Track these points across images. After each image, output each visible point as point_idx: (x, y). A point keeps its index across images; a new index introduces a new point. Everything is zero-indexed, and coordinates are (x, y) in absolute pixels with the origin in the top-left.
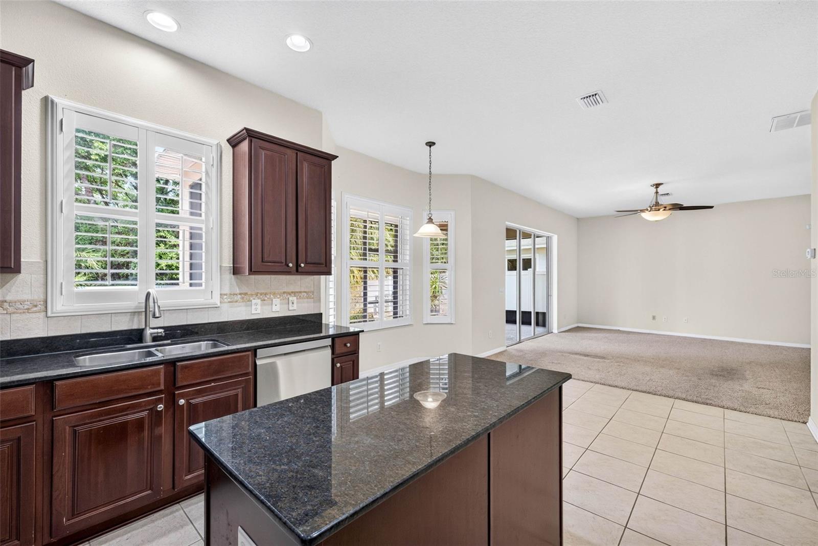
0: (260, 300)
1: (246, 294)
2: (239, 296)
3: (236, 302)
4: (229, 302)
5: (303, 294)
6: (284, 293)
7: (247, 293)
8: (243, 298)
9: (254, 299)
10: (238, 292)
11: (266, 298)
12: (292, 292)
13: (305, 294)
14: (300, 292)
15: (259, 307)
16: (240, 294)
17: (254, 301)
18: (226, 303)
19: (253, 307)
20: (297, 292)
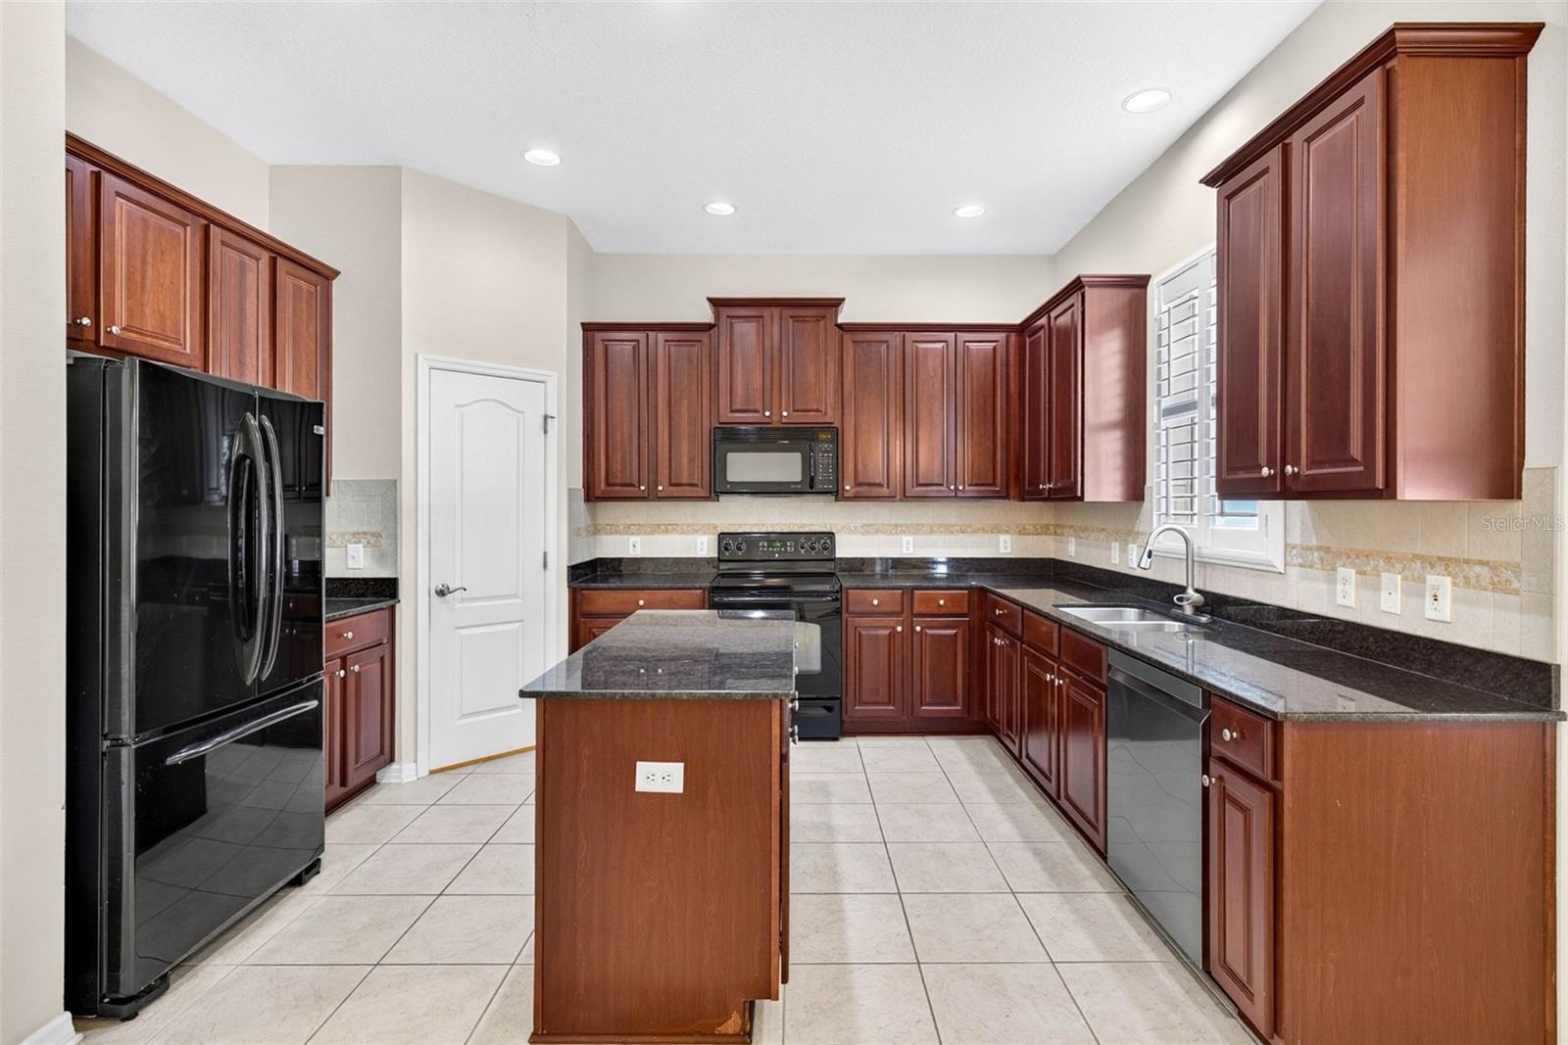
0: (1353, 571)
1: (1327, 550)
2: (1316, 554)
3: (1311, 567)
4: (1301, 565)
5: (1478, 569)
6: (1416, 557)
7: (1329, 548)
8: (1322, 559)
9: (1344, 566)
10: (1314, 543)
11: (1368, 569)
12: (1440, 559)
13: (1485, 571)
14: (1467, 561)
15: (1351, 589)
16: (1319, 549)
17: (1341, 571)
18: (1295, 566)
19: (1340, 587)
20: (1457, 561)
